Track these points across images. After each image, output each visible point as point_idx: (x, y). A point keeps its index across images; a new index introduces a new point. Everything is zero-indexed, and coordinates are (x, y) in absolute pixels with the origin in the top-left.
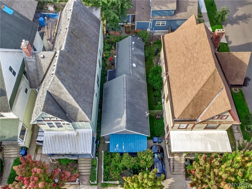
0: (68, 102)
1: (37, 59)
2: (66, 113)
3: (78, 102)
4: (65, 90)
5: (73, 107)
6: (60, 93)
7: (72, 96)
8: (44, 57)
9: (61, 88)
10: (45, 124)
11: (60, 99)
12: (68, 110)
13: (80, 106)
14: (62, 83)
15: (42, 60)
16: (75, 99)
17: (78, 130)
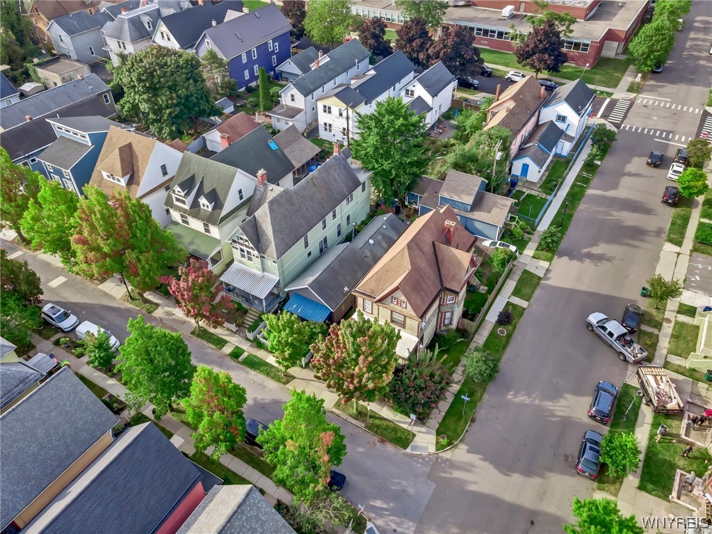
0: (266, 232)
1: (265, 190)
2: (259, 242)
3: (274, 236)
4: (269, 219)
5: (268, 239)
6: (264, 221)
7: (273, 228)
8: (272, 190)
9: (266, 216)
10: (237, 249)
11: (261, 227)
12: (263, 240)
13: (275, 240)
14: (270, 212)
15: (269, 192)
16: (274, 231)
17: (265, 273)
